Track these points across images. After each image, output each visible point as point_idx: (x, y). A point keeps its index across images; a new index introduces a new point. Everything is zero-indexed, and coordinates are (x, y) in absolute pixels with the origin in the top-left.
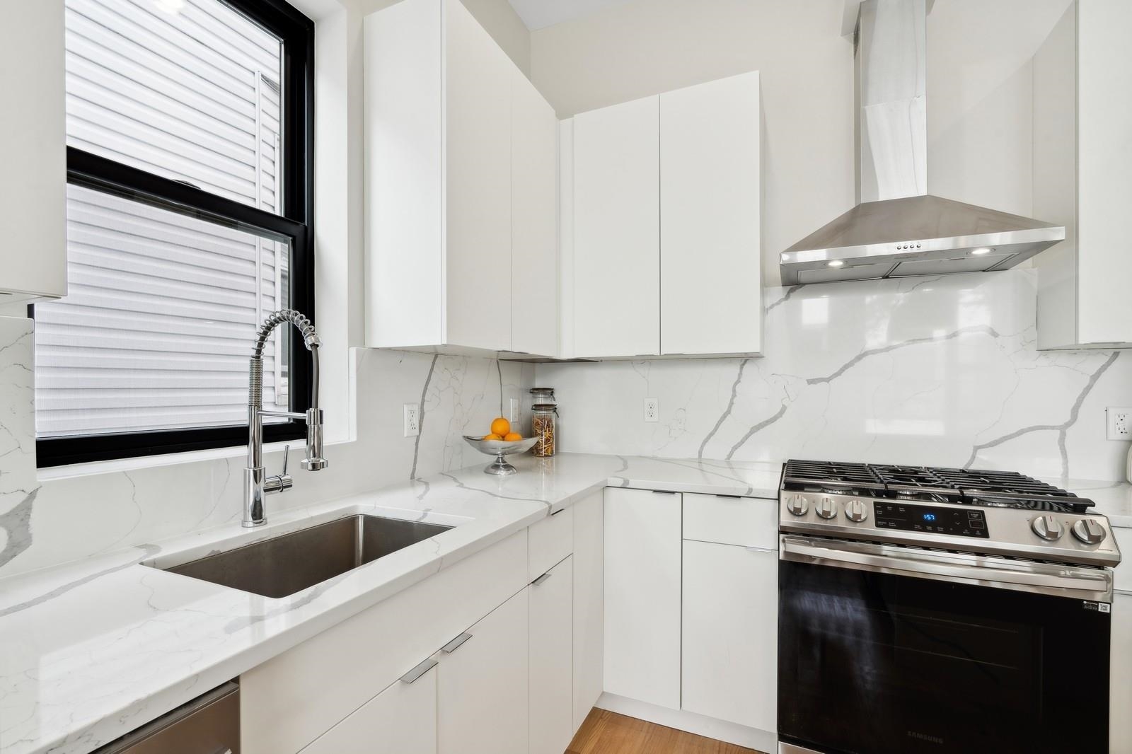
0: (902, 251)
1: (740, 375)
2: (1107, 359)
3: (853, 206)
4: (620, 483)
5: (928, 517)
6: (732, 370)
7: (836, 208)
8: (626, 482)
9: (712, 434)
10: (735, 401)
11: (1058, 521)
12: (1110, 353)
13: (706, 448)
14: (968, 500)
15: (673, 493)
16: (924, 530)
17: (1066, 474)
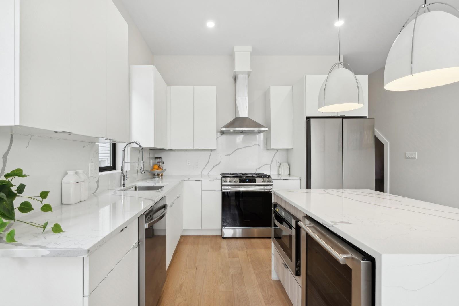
0: (243, 130)
1: (211, 154)
2: (276, 152)
3: (234, 118)
4: (188, 179)
5: (247, 180)
6: (209, 153)
7: (231, 118)
8: (189, 179)
9: (204, 168)
10: (210, 160)
11: (265, 179)
12: (277, 150)
13: (203, 172)
14: (254, 177)
15: (200, 180)
16: (247, 182)
17: (271, 173)
